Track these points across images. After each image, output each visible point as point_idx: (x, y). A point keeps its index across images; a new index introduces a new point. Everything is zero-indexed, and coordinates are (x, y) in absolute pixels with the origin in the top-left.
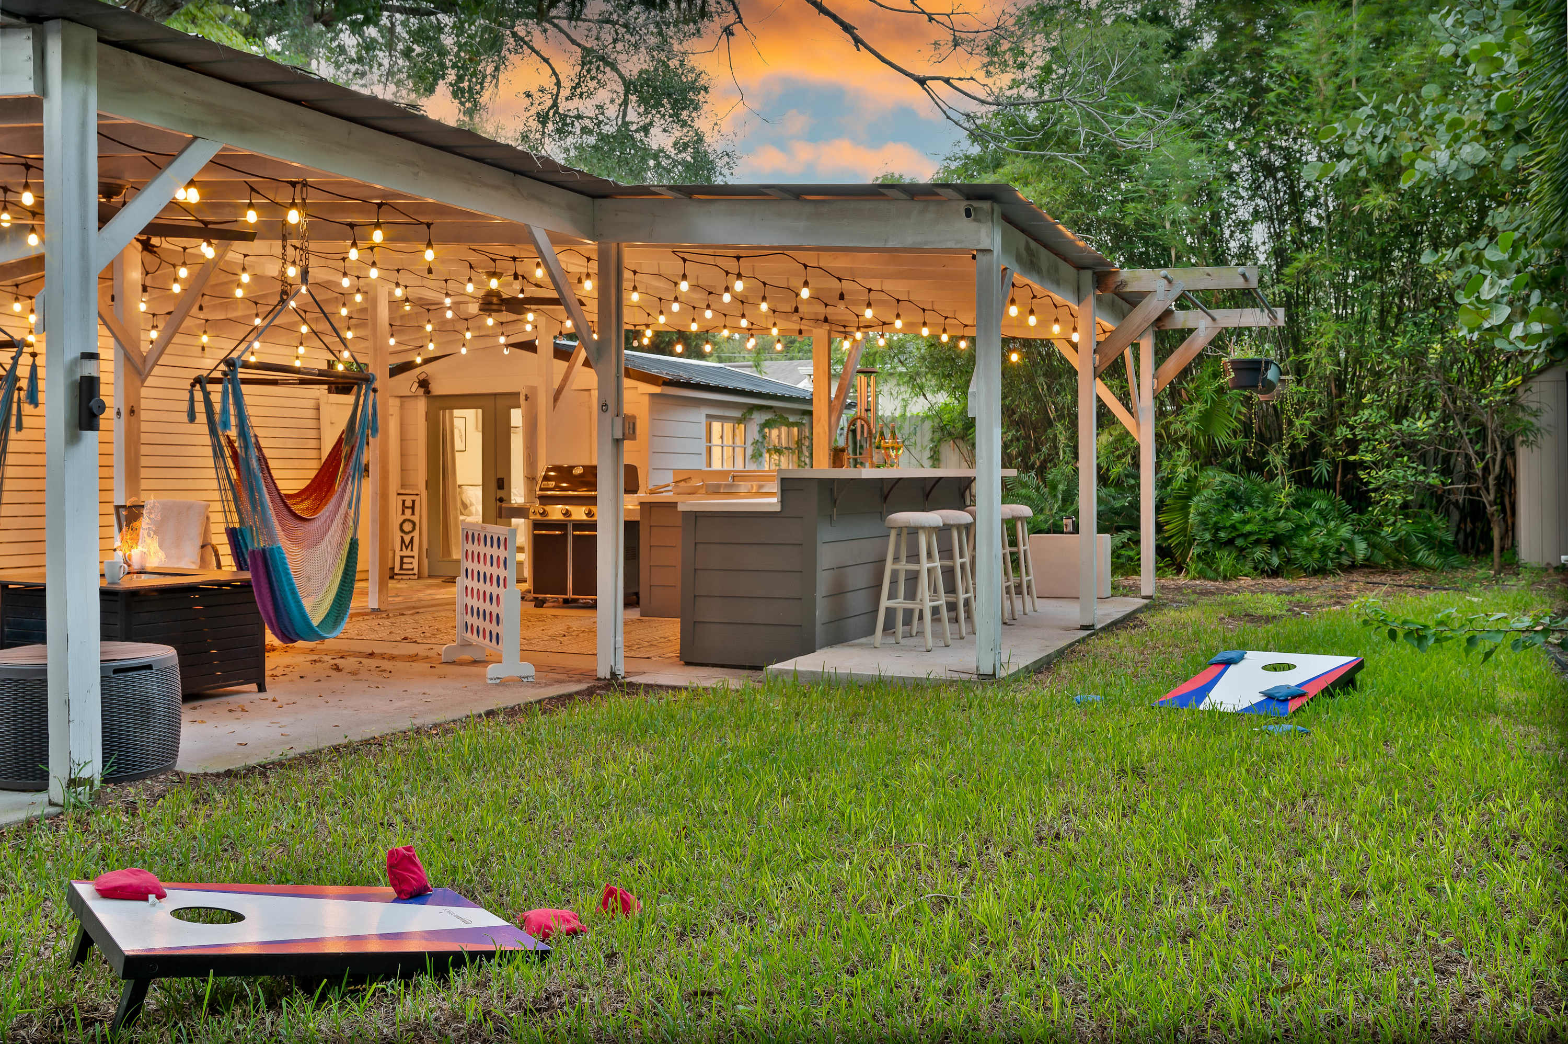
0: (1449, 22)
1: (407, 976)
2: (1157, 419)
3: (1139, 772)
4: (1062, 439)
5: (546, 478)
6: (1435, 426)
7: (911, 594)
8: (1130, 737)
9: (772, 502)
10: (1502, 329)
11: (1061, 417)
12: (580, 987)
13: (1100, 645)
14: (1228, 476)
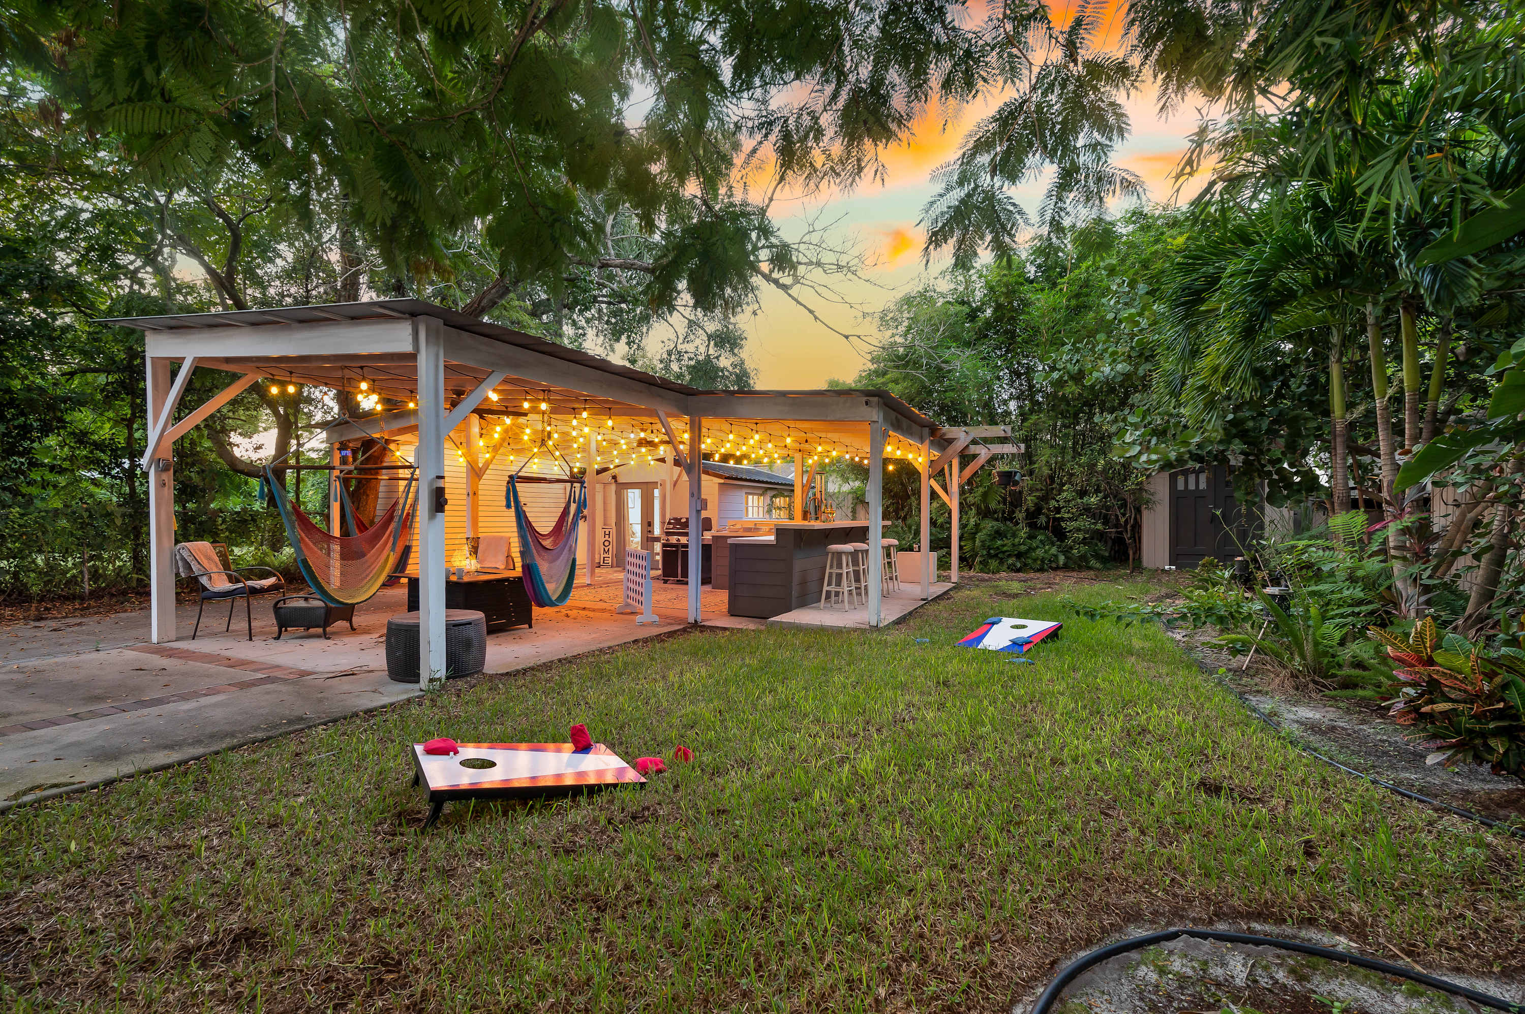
0: (1112, 303)
1: (574, 797)
2: (960, 495)
3: (945, 684)
4: (914, 504)
5: (669, 523)
6: (1100, 501)
7: (839, 584)
8: (943, 664)
9: (772, 538)
10: (1136, 457)
11: (914, 494)
12: (659, 804)
13: (931, 608)
14: (995, 523)
